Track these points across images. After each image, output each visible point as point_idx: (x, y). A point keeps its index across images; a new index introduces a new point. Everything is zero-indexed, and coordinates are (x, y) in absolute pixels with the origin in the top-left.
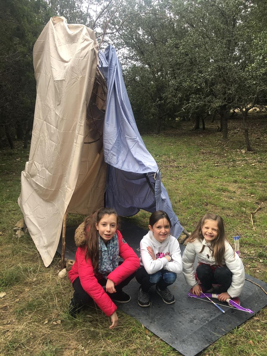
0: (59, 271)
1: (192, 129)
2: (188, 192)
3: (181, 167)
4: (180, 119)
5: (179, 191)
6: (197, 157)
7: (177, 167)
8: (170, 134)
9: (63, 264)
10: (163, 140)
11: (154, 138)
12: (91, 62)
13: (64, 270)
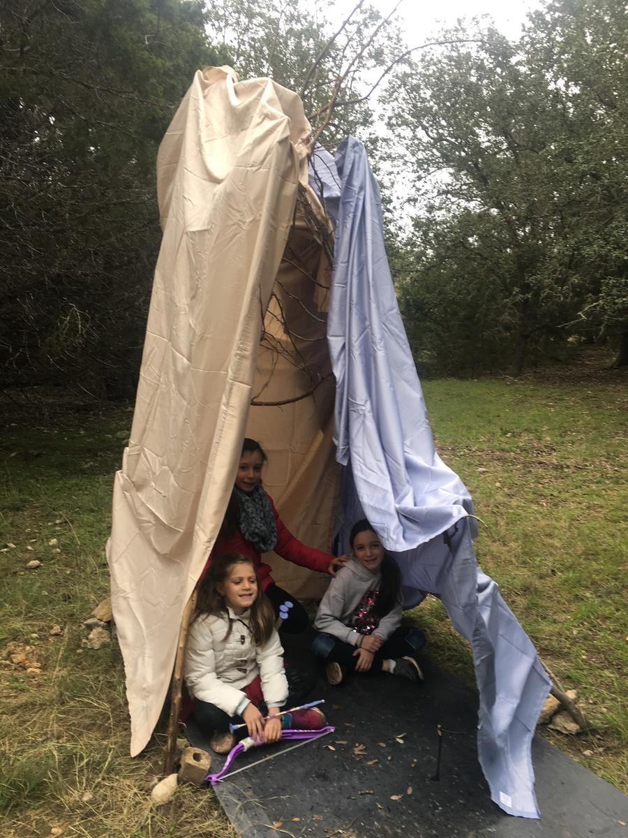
0: (156, 780)
1: (610, 365)
2: (580, 547)
3: (568, 467)
4: (579, 341)
5: (557, 543)
6: (616, 440)
7: (556, 468)
8: (549, 377)
9: (171, 759)
10: (528, 393)
11: (507, 385)
12: (276, 179)
13: (172, 779)
